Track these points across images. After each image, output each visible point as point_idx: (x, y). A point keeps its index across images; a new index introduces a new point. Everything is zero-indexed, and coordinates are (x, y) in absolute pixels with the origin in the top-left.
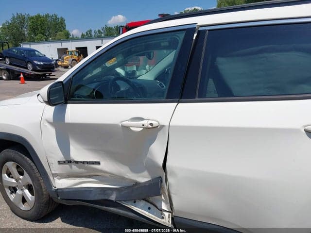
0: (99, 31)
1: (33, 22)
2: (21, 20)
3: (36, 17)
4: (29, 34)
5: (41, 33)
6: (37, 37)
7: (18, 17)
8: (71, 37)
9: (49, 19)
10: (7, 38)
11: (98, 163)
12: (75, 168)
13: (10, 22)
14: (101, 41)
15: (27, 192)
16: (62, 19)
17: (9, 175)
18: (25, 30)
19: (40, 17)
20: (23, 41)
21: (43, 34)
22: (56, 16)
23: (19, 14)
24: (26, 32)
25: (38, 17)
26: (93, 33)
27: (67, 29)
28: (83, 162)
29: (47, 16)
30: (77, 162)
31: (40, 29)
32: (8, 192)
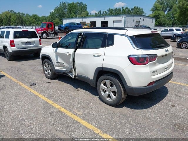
0: (105, 12)
1: (70, 7)
2: (64, 6)
3: (72, 4)
4: (68, 13)
5: (73, 13)
6: (71, 15)
7: (63, 4)
8: (89, 14)
9: (78, 5)
10: (57, 15)
11: (64, 63)
12: (59, 64)
13: (59, 7)
14: (104, 18)
15: (49, 71)
16: (85, 4)
17: (46, 67)
18: (66, 11)
19: (74, 4)
20: (64, 17)
21: (74, 13)
22: (82, 3)
23: (63, 2)
24: (66, 12)
25: (73, 4)
26: (102, 13)
27: (87, 10)
28: (61, 63)
29: (78, 3)
30: (60, 63)
31: (73, 11)
32: (45, 71)
